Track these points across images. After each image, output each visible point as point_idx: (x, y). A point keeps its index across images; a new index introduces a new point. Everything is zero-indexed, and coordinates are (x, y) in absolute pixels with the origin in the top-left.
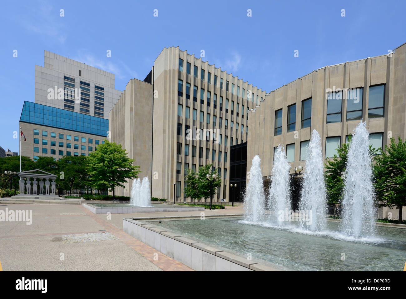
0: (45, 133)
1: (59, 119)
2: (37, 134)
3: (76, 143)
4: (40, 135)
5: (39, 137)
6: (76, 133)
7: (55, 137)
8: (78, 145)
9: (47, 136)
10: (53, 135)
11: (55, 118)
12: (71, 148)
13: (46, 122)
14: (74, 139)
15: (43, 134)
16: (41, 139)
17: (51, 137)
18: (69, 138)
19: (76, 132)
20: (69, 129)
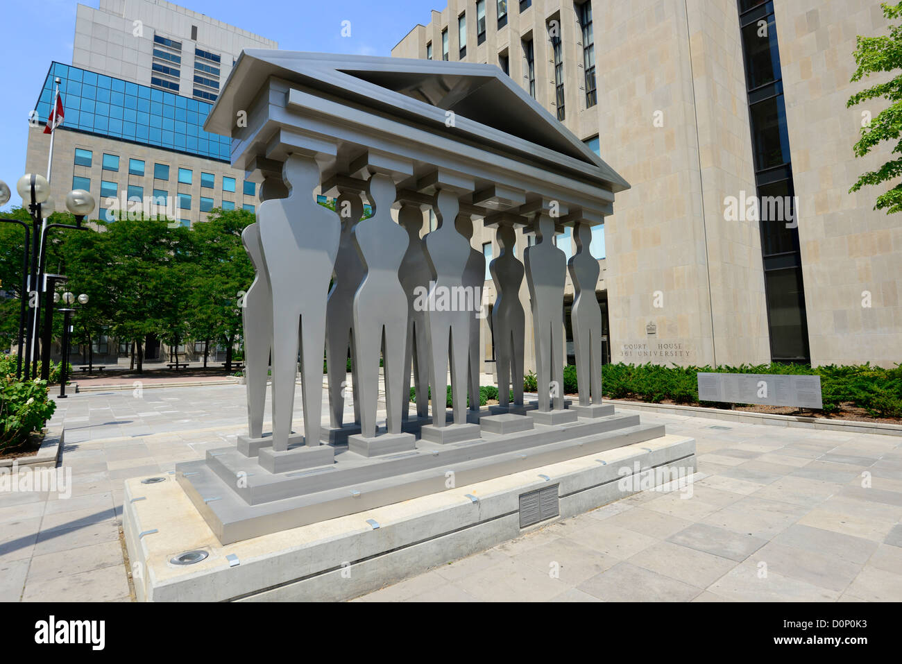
0: (109, 162)
1: (156, 121)
2: (87, 163)
3: (206, 192)
4: (96, 167)
5: (93, 173)
6: (207, 164)
7: (141, 174)
8: (211, 201)
9: (116, 170)
10: (136, 166)
11: (144, 118)
12: (190, 209)
13: (115, 128)
14: (202, 181)
15: (105, 165)
16: (99, 178)
17: (132, 172)
18: (185, 177)
19: (208, 161)
20: (188, 151)
